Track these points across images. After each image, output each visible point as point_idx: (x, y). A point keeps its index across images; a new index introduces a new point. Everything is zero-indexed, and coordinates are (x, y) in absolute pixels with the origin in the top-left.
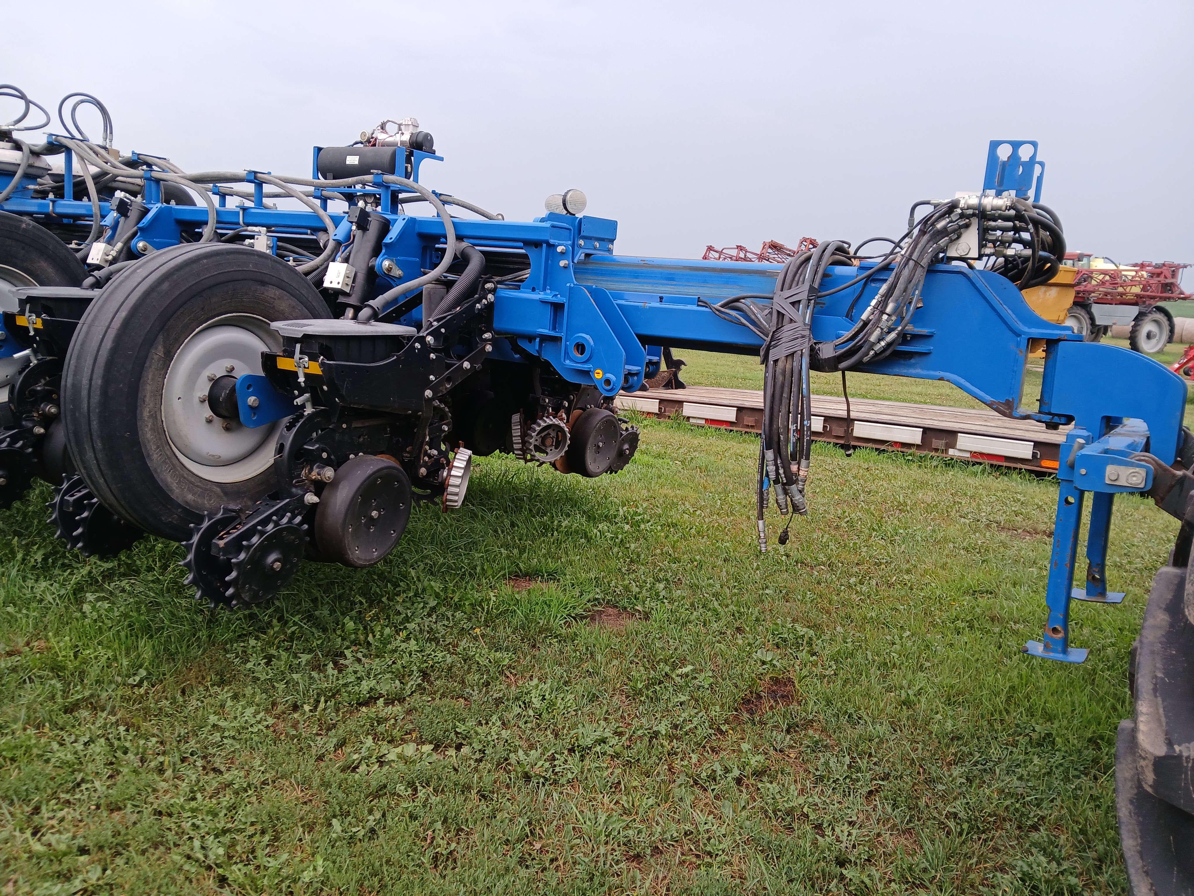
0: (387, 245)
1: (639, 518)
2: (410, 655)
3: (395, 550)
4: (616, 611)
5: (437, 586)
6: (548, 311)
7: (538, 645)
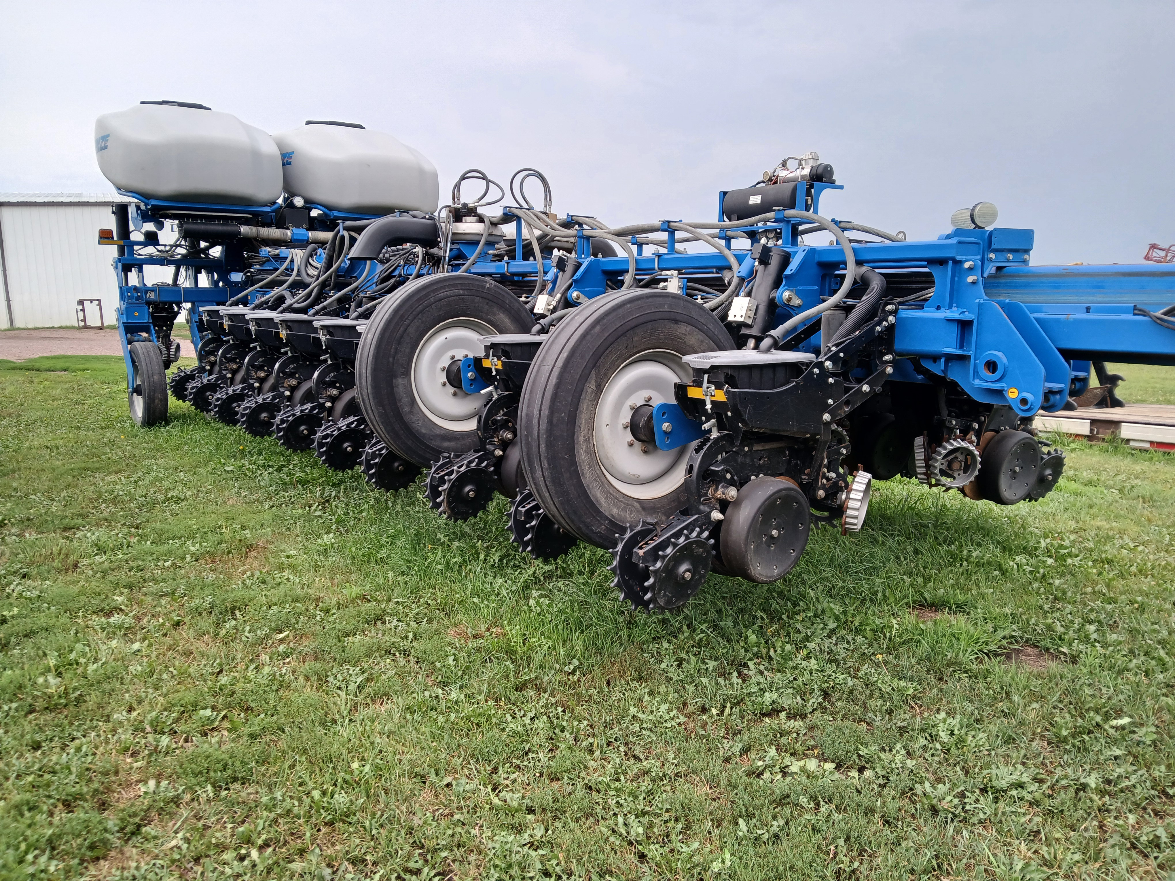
0: (788, 277)
1: (1066, 551)
2: (811, 673)
3: (794, 570)
4: (1036, 651)
5: (837, 608)
6: (954, 331)
7: (945, 678)
